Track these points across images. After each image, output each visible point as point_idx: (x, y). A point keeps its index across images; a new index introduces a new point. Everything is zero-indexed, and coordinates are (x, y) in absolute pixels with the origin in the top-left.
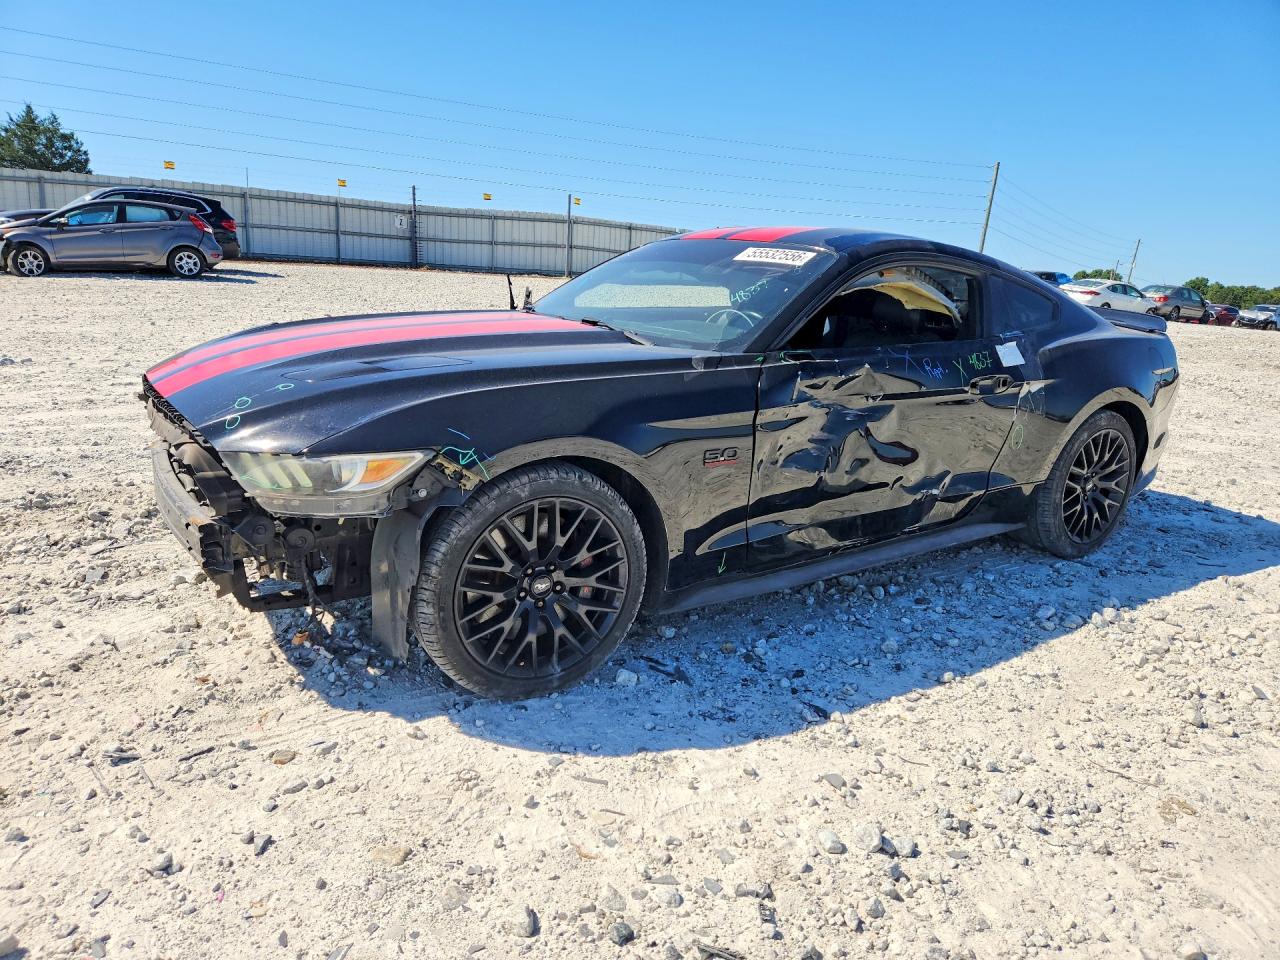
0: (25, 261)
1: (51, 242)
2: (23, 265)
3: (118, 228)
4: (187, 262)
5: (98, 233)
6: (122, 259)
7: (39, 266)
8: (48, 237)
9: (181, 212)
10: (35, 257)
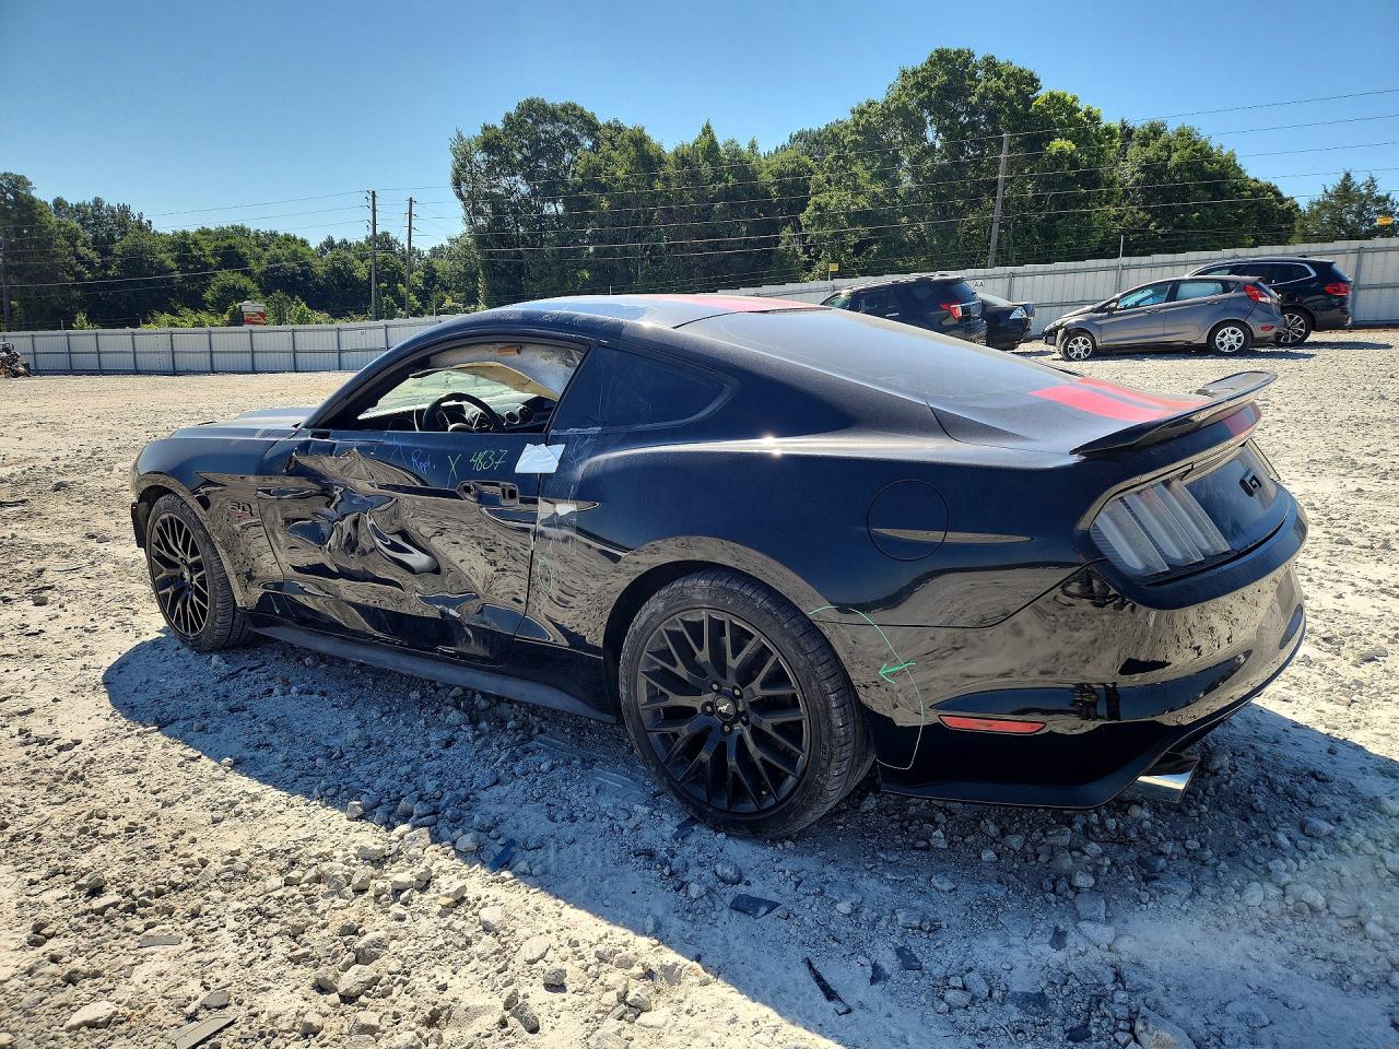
0: (1075, 347)
1: (1100, 327)
2: (1072, 350)
3: (1163, 308)
4: (1230, 337)
5: (1144, 314)
6: (1162, 339)
7: (1087, 351)
8: (1098, 322)
9: (1237, 283)
10: (1085, 343)
